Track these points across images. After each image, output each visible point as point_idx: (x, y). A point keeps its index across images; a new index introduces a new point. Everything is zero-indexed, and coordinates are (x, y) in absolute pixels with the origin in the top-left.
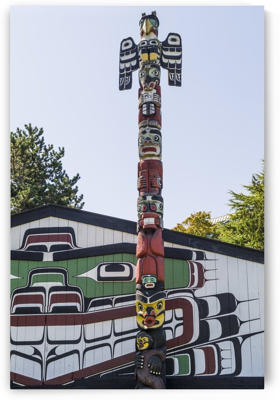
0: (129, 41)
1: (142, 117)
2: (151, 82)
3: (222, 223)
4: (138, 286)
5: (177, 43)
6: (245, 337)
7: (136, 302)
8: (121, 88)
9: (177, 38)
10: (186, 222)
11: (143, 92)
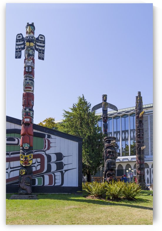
0: (21, 35)
1: (25, 73)
2: (30, 56)
3: (59, 123)
4: (21, 148)
5: (43, 40)
6: (66, 171)
7: (20, 155)
8: (16, 57)
9: (43, 37)
10: (44, 122)
11: (26, 61)
